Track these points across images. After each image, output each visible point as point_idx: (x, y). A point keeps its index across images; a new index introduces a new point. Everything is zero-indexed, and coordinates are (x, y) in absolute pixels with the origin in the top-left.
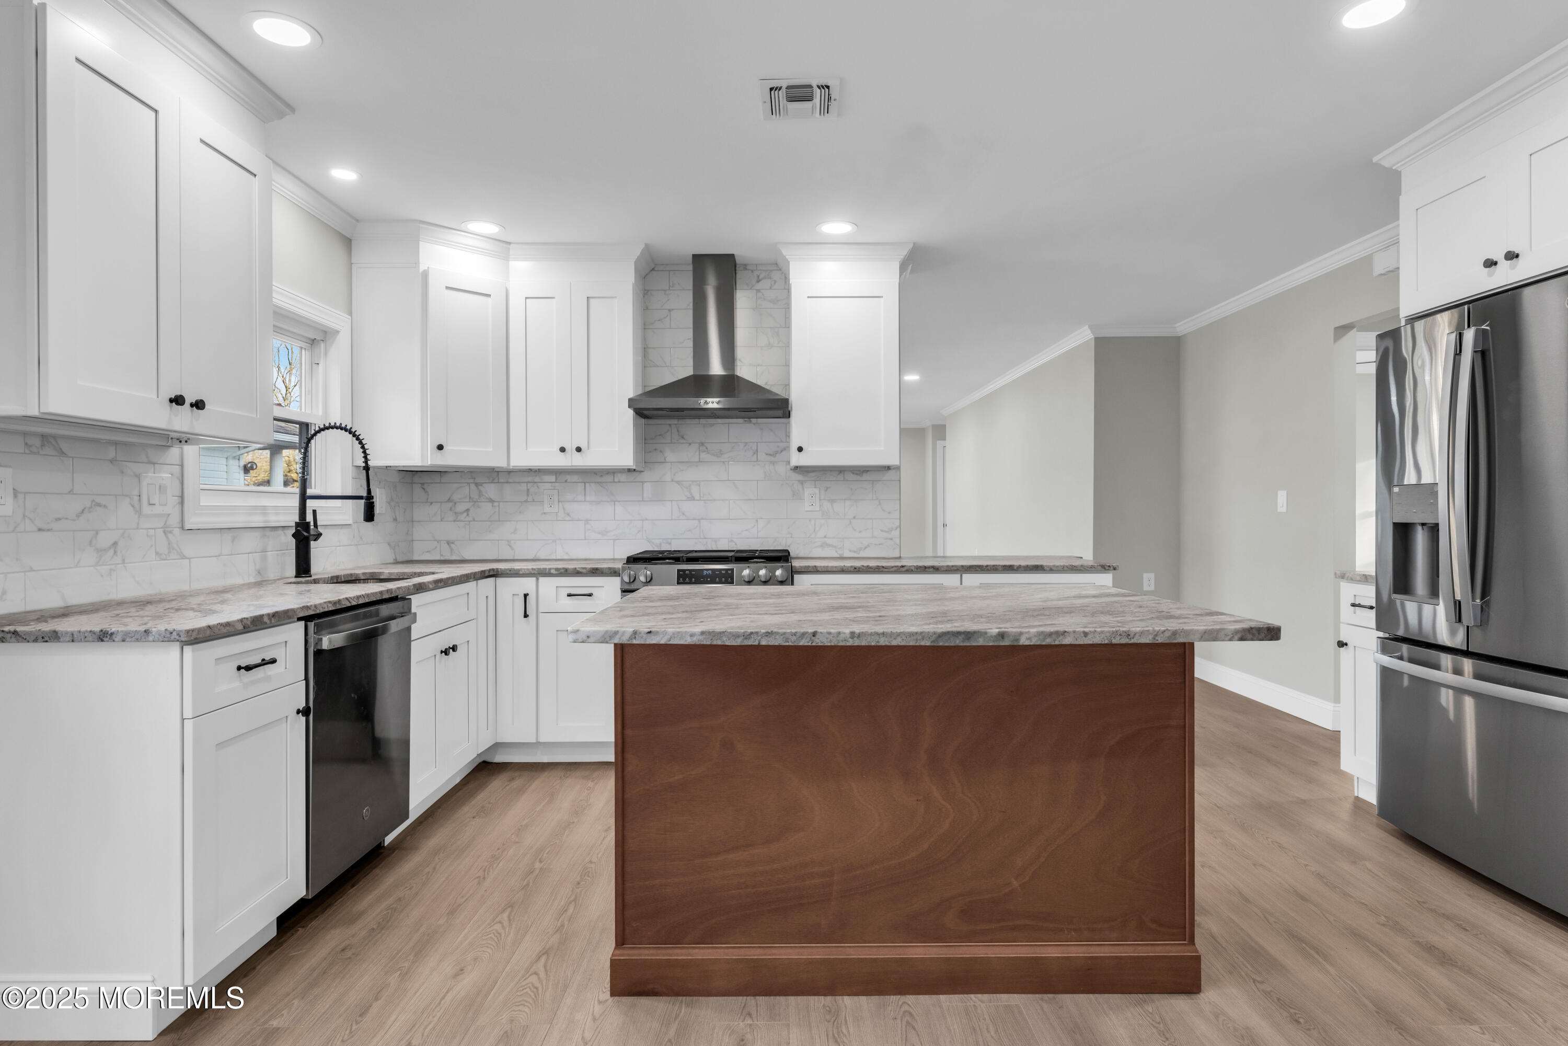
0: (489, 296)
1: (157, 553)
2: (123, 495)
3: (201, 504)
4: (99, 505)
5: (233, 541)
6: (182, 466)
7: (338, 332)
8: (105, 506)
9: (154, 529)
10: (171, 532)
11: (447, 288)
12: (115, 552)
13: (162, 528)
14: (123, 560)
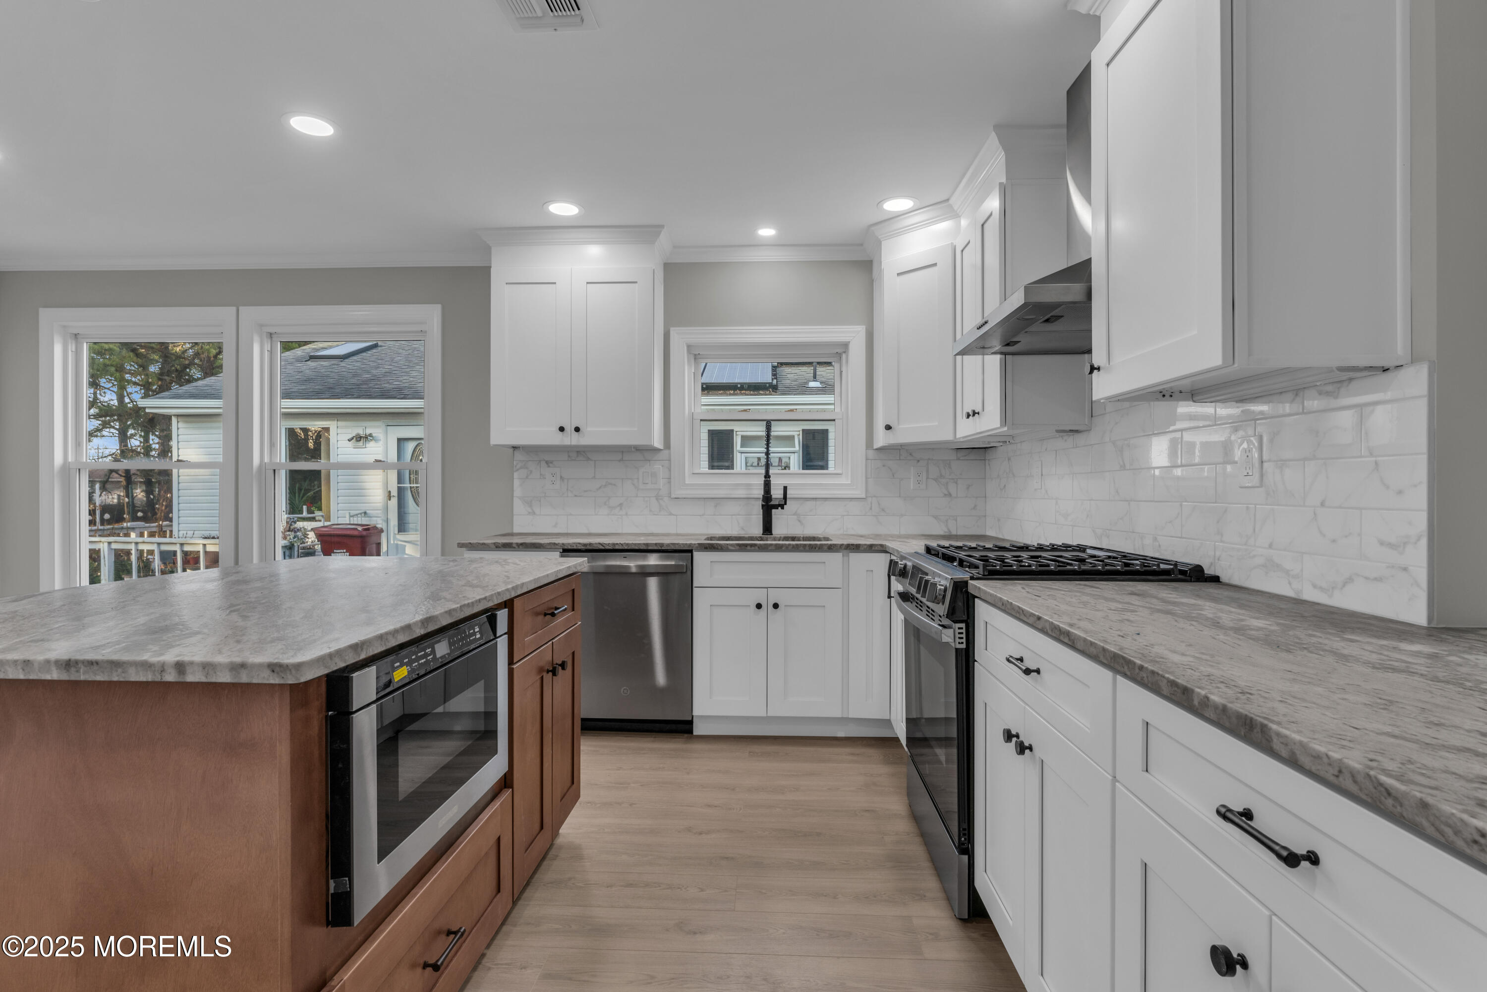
0: (935, 265)
1: (651, 511)
2: (627, 479)
3: (686, 483)
4: (611, 484)
5: (716, 506)
6: (670, 460)
7: (849, 342)
8: (614, 485)
9: (650, 497)
10: (662, 499)
11: (898, 274)
12: (621, 509)
13: (655, 497)
14: (627, 514)
